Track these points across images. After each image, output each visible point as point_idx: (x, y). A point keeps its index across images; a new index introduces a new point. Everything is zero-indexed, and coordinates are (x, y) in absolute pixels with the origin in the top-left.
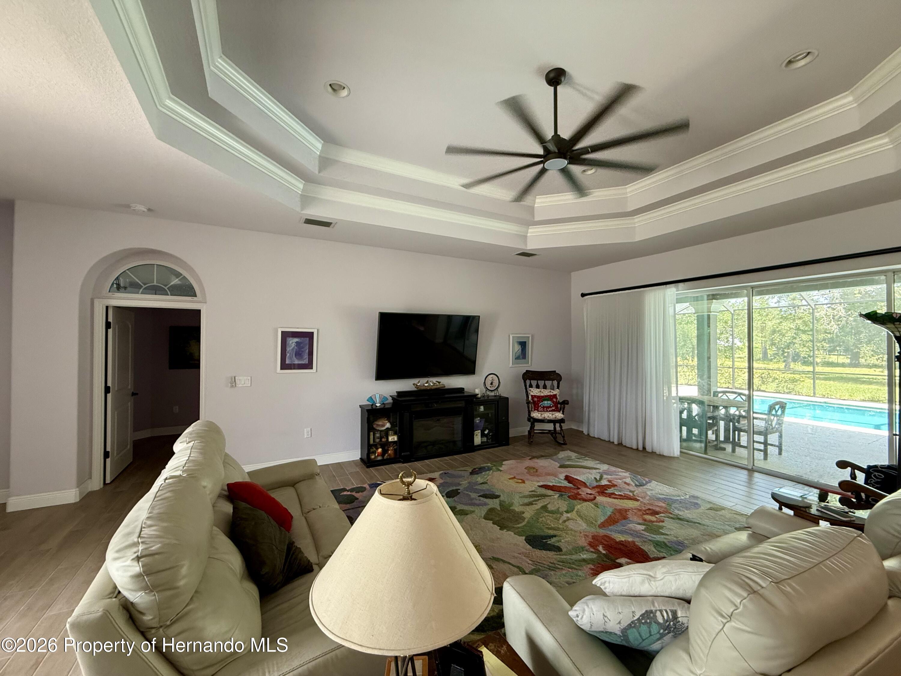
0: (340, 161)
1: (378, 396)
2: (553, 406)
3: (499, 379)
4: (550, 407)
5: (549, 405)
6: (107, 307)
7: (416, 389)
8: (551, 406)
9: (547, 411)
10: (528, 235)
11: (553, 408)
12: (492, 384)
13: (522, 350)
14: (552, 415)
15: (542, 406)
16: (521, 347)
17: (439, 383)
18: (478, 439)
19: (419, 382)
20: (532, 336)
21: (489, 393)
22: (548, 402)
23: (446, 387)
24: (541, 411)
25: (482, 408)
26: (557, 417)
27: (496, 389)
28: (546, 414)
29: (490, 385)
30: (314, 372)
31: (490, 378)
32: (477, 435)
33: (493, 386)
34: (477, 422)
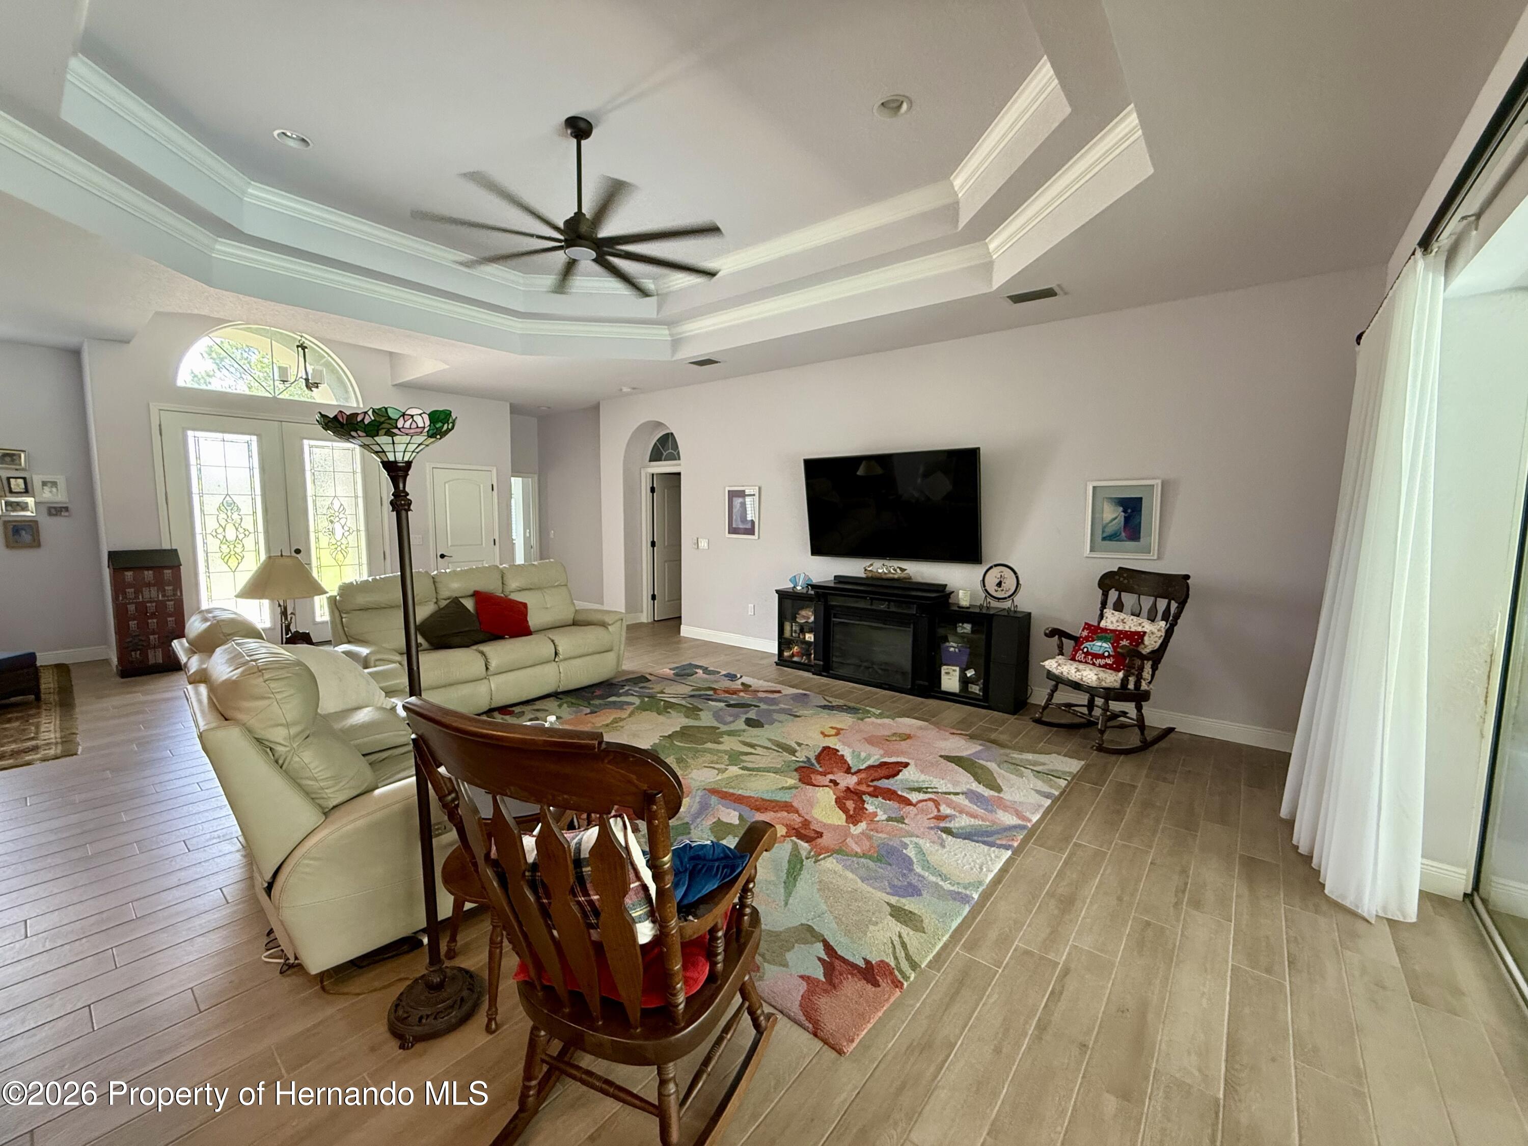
0: (670, 292)
1: (802, 576)
2: (1109, 656)
3: (1017, 578)
4: (1102, 656)
5: (1101, 652)
6: (653, 475)
7: (864, 576)
8: (1106, 654)
9: (1094, 664)
10: (994, 257)
11: (1109, 661)
12: (999, 584)
13: (1127, 520)
14: (1078, 670)
15: (1085, 650)
16: (1125, 511)
17: (902, 570)
18: (950, 680)
19: (871, 565)
20: (1164, 484)
21: (994, 604)
22: (1105, 645)
23: (914, 580)
24: (1080, 662)
25: (968, 627)
26: (1084, 679)
27: (1009, 597)
28: (1065, 667)
29: (996, 588)
30: (757, 538)
31: (995, 572)
32: (947, 673)
33: (1002, 590)
34: (952, 649)
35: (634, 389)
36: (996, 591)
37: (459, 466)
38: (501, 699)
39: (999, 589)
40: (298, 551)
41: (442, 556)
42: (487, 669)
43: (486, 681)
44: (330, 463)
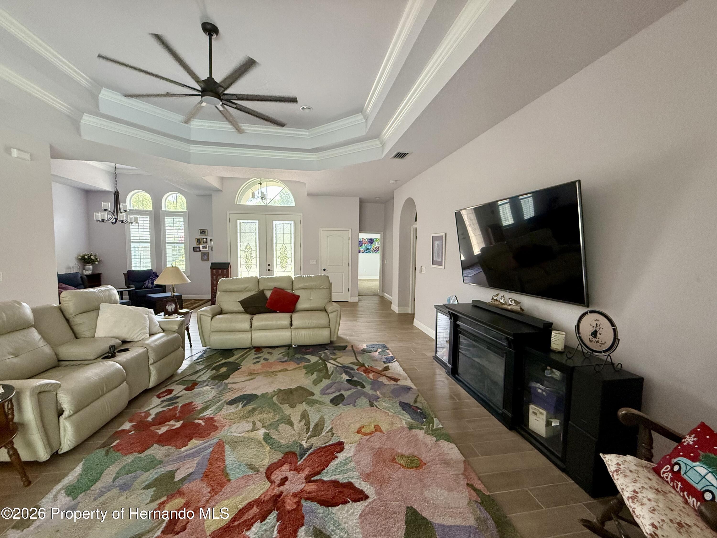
1: (453, 298)
4: (699, 495)
5: (699, 487)
6: (416, 229)
7: (488, 302)
9: (683, 498)
12: (594, 334)
15: (676, 468)
17: (517, 303)
19: (497, 295)
27: (605, 351)
29: (591, 337)
30: (443, 268)
31: (590, 319)
32: (535, 414)
33: (598, 342)
34: (540, 391)
35: (396, 181)
36: (591, 341)
37: (342, 229)
38: (257, 343)
39: (594, 340)
40: (269, 265)
41: (325, 270)
42: (251, 327)
43: (250, 332)
44: (282, 229)
